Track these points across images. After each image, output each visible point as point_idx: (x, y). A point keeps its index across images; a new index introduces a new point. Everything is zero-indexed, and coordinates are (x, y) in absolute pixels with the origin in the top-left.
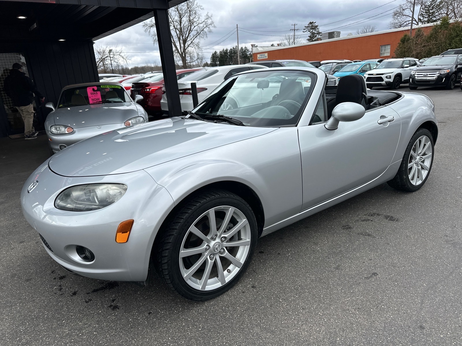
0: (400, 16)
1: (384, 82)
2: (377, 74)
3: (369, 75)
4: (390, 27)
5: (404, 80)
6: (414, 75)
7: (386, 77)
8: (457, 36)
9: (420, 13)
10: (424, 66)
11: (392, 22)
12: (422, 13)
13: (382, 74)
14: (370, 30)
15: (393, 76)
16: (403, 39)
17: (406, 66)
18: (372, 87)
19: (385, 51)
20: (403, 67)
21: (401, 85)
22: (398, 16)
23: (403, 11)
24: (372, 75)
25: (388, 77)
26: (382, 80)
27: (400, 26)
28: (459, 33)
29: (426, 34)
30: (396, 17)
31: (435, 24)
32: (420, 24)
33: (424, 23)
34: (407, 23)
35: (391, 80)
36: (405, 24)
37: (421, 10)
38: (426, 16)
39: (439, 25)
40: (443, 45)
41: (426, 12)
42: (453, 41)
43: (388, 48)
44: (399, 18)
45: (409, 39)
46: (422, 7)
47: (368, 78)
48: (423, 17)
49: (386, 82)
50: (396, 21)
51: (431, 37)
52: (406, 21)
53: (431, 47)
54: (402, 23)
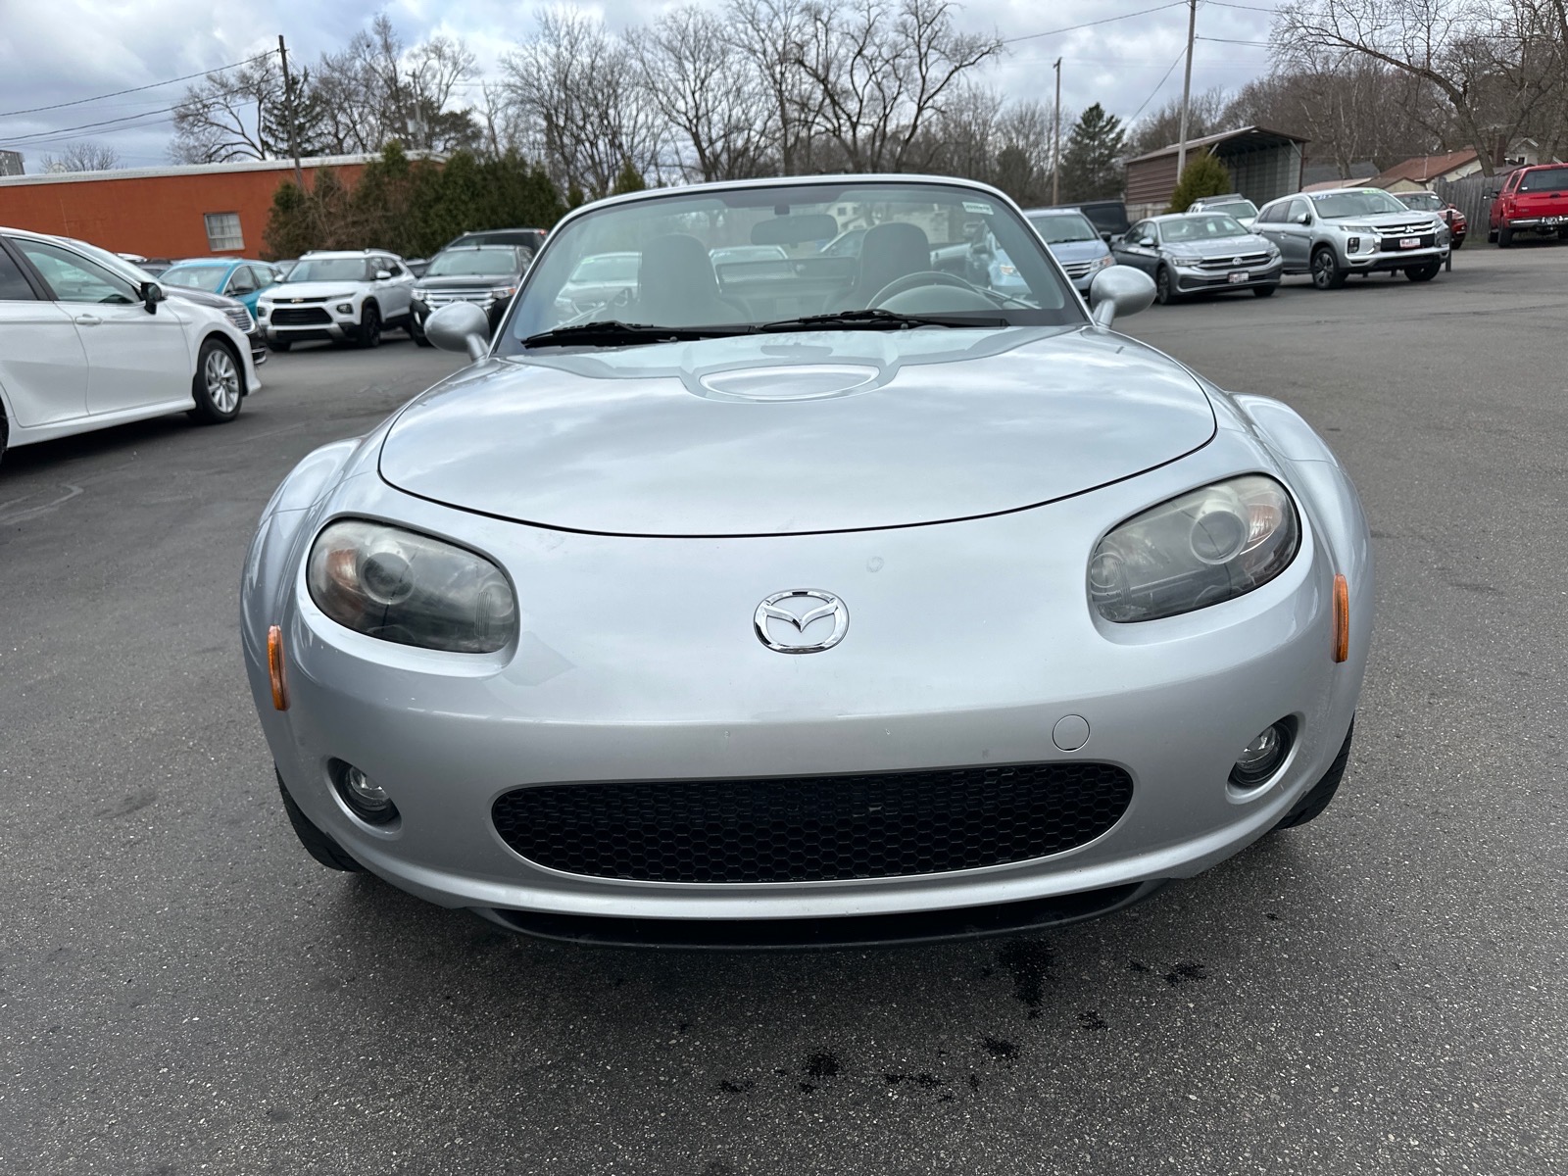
0: (200, 124)
1: (333, 326)
2: (306, 300)
3: (276, 301)
4: (175, 158)
5: (388, 319)
6: (423, 301)
7: (338, 309)
8: (438, 199)
9: (262, 124)
10: (439, 275)
11: (177, 140)
12: (268, 124)
13: (323, 299)
14: (95, 162)
15: (356, 303)
16: (282, 198)
17: (381, 274)
18: (289, 345)
19: (223, 232)
20: (374, 279)
21: (383, 335)
22: (193, 125)
23: (206, 110)
24: (288, 301)
25: (344, 308)
26: (328, 319)
27: (209, 158)
28: (441, 191)
29: (350, 186)
30: (185, 125)
31: (369, 160)
32: (270, 158)
33: (280, 156)
34: (231, 152)
35: (355, 318)
36: (223, 152)
37: (262, 114)
38: (281, 135)
39: (380, 164)
40: (407, 223)
41: (279, 124)
42: (432, 212)
43: (231, 223)
44: (196, 129)
45: (301, 200)
46: (262, 106)
47: (276, 313)
48: (276, 138)
49: (342, 325)
50: (192, 141)
51: (366, 196)
52: (224, 143)
53: (376, 226)
54: (213, 150)
